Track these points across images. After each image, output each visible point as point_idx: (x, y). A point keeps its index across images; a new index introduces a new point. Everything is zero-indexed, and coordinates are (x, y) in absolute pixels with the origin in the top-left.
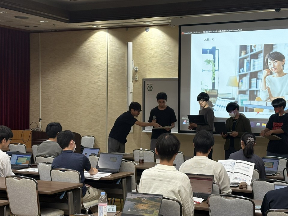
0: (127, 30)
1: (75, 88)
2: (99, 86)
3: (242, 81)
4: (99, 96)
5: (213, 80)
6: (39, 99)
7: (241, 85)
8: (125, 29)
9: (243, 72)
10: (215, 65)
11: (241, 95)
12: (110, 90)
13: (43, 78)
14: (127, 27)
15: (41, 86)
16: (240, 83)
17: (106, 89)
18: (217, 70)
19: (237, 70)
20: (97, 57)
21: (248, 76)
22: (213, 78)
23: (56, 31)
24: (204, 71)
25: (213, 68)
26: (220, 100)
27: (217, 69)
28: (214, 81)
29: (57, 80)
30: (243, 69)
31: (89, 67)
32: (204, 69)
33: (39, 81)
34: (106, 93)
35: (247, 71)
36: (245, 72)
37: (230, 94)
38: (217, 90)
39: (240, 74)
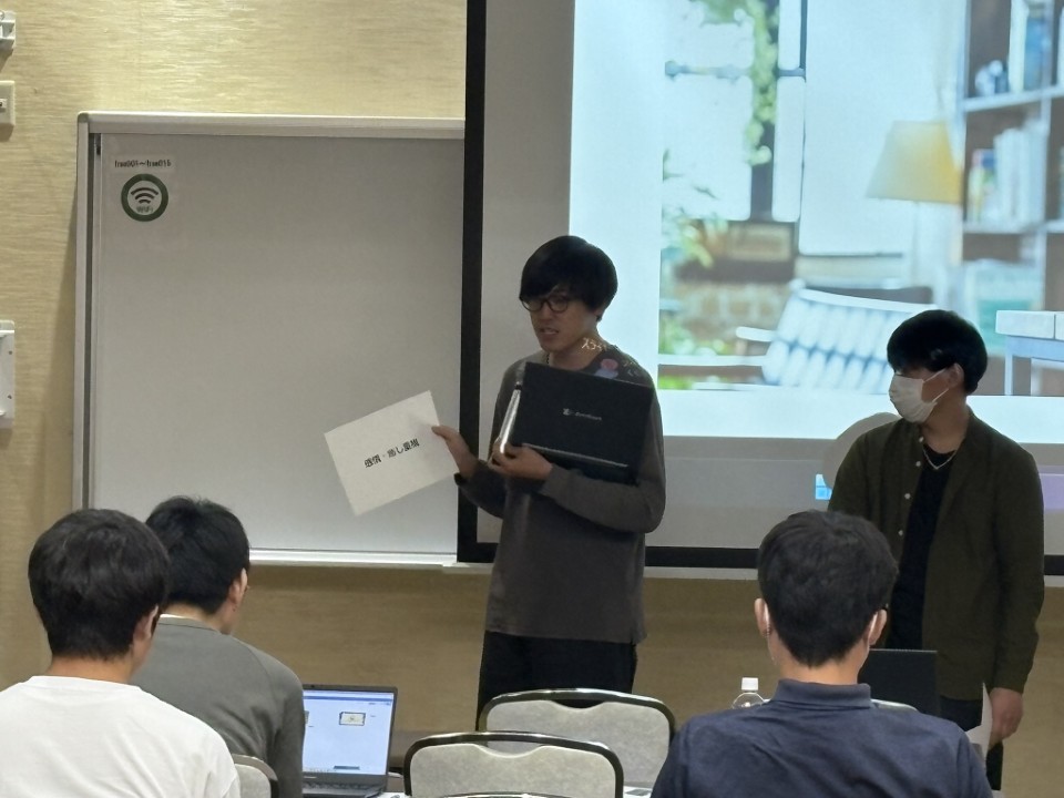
3: (989, 164)
5: (758, 147)
7: (985, 194)
9: (997, 91)
10: (774, 35)
11: (985, 265)
16: (977, 176)
18: (790, 74)
19: (955, 76)
21: (1041, 127)
22: (758, 131)
24: (685, 71)
25: (757, 53)
26: (812, 303)
27: (789, 60)
28: (763, 156)
30: (996, 68)
32: (680, 64)
35: (1027, 88)
36: (1017, 95)
37: (898, 256)
38: (792, 227)
39: (974, 105)
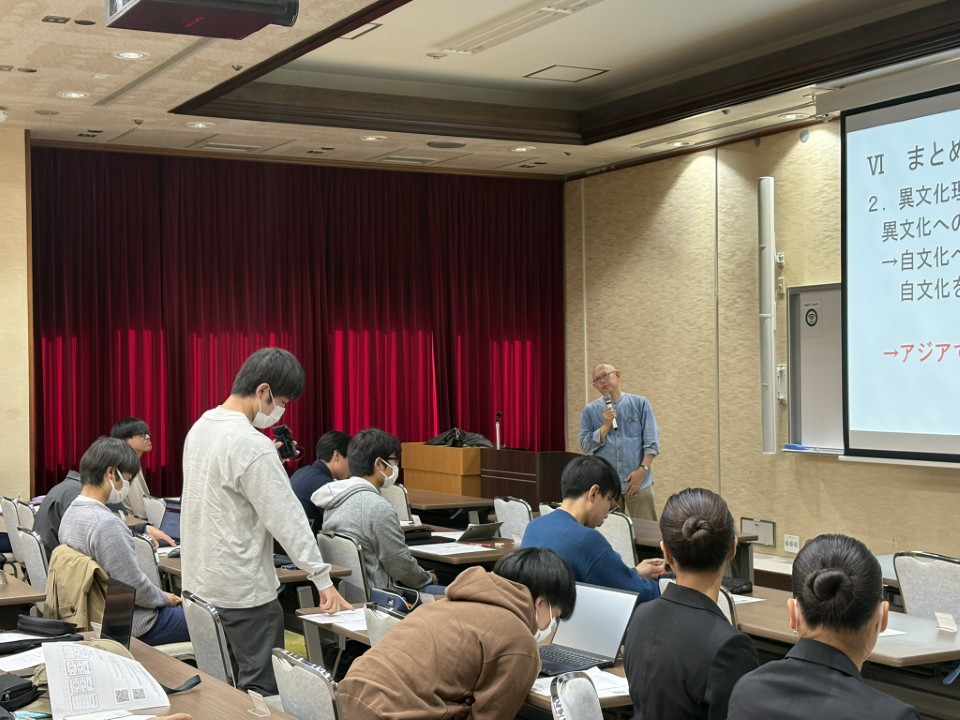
0: (757, 144)
1: (651, 323)
2: (699, 316)
4: (701, 346)
6: (583, 360)
8: (752, 141)
12: (724, 327)
13: (591, 300)
14: (757, 136)
15: (588, 324)
17: (713, 325)
20: (693, 232)
23: (609, 169)
29: (616, 304)
31: (679, 262)
33: (581, 310)
34: (713, 337)
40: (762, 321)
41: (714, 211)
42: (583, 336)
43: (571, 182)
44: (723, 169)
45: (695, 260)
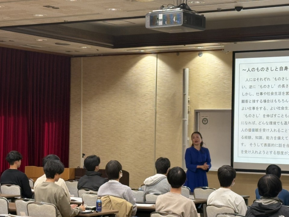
0: (178, 55)
1: (120, 119)
2: (146, 118)
4: (147, 129)
6: (80, 132)
8: (176, 54)
12: (159, 122)
13: (85, 108)
14: (178, 52)
15: (83, 118)
17: (154, 121)
20: (144, 85)
23: (99, 55)
31: (136, 96)
34: (153, 126)
40: (184, 121)
41: (155, 78)
42: (80, 122)
43: (75, 58)
44: (160, 62)
45: (145, 95)
